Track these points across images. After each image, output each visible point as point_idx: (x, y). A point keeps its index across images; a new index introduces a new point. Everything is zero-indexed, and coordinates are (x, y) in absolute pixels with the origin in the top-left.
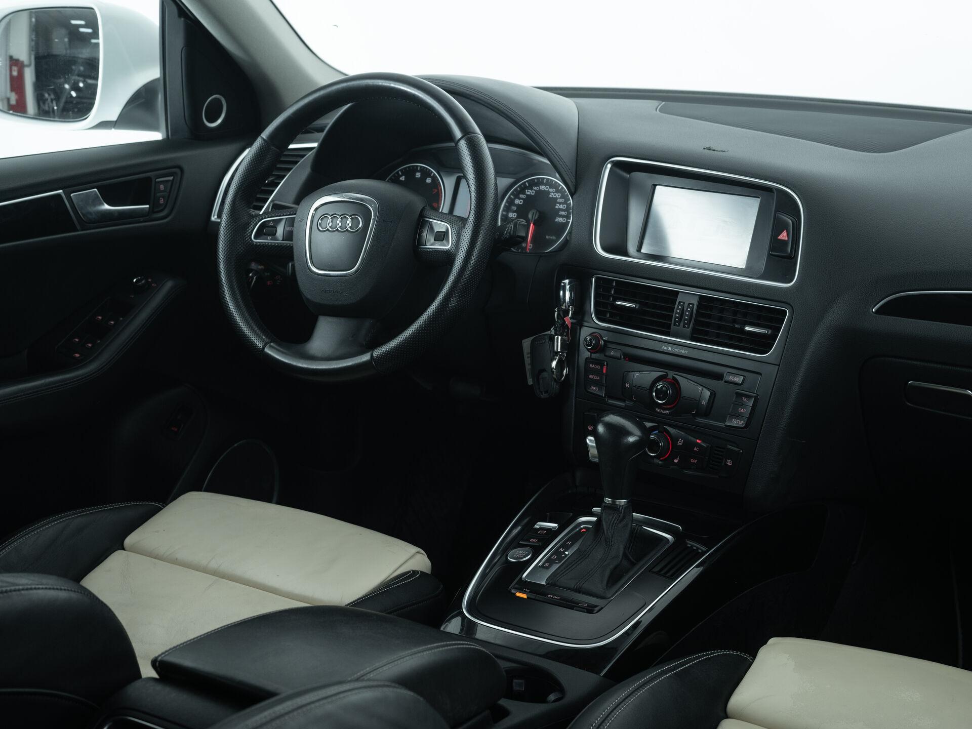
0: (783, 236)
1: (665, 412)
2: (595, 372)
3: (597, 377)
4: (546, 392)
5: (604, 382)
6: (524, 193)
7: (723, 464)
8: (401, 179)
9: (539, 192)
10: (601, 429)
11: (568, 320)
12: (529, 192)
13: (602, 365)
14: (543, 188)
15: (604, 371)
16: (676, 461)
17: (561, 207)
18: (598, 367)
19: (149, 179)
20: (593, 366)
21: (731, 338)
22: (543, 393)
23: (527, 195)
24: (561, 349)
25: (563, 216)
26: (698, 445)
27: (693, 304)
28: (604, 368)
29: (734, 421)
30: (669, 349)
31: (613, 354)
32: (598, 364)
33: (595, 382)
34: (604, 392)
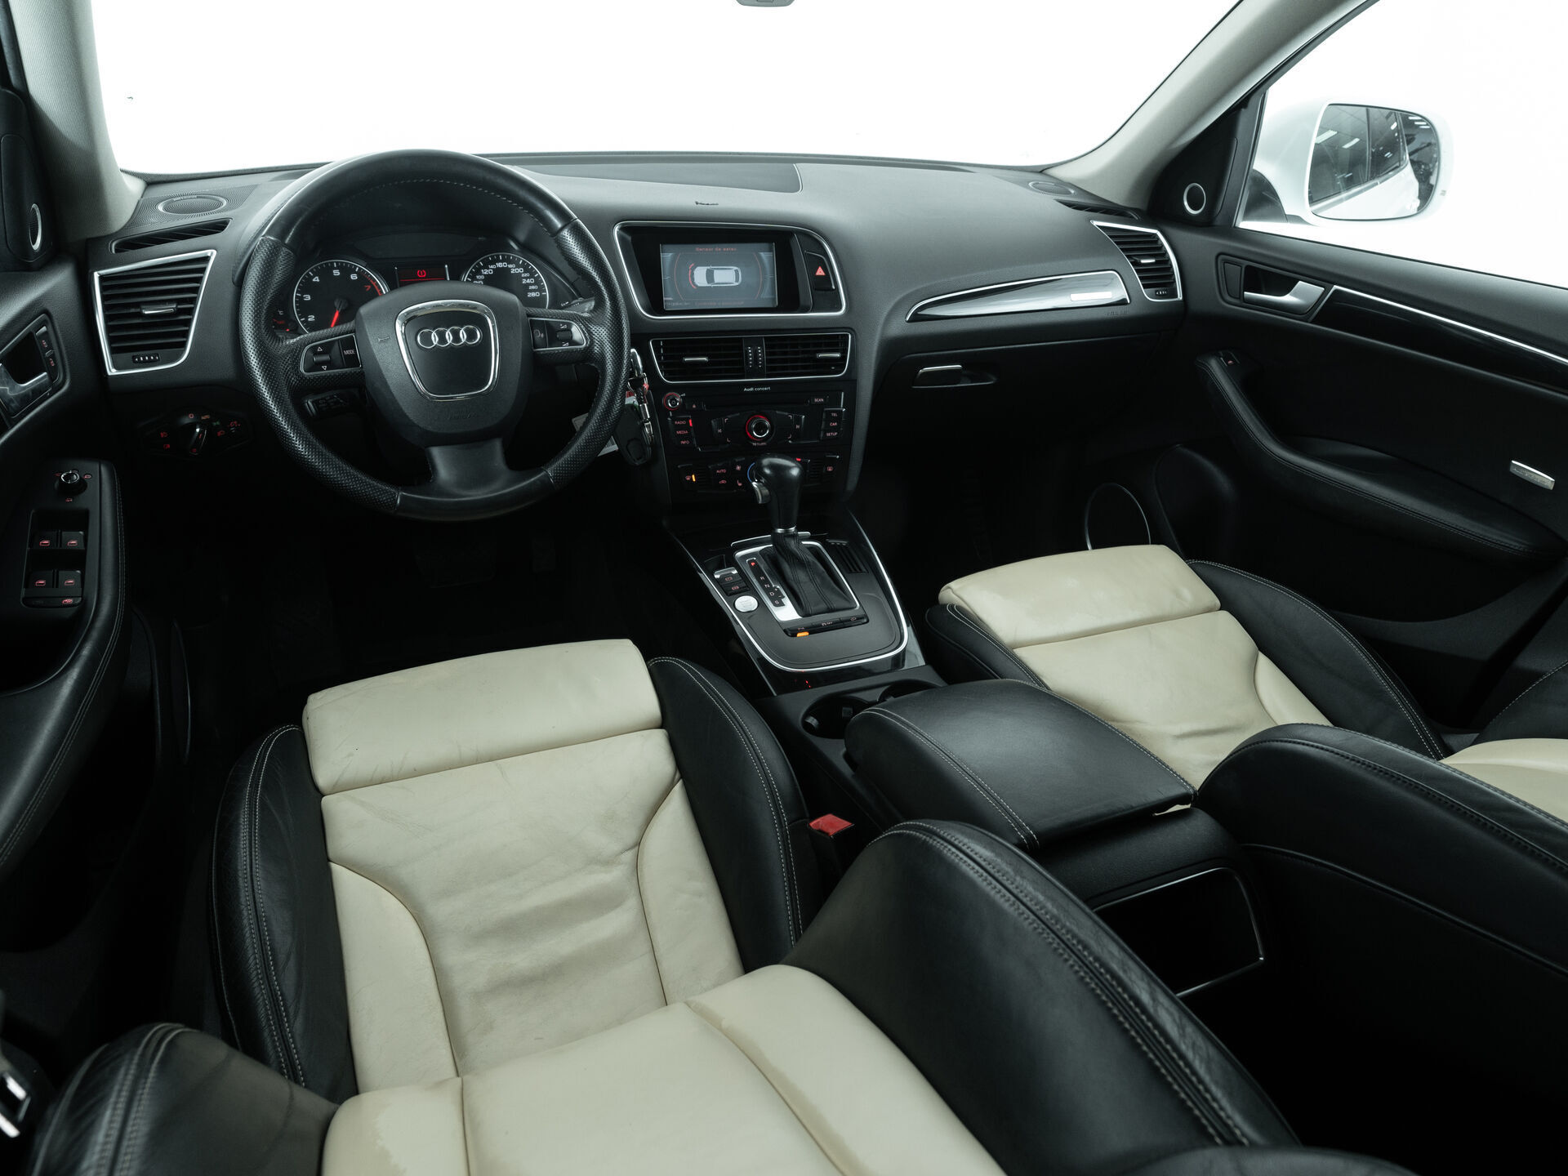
0: (820, 272)
1: (762, 444)
2: (680, 427)
3: (684, 432)
5: (693, 434)
6: (481, 274)
7: (824, 471)
8: (314, 280)
9: (497, 270)
10: (767, 471)
11: (647, 387)
12: (486, 272)
13: (687, 419)
14: (500, 265)
15: (691, 424)
17: (528, 281)
18: (683, 422)
19: (30, 336)
20: (678, 423)
21: (807, 367)
22: (636, 460)
23: (485, 275)
25: (534, 291)
27: (761, 346)
28: (690, 421)
29: (828, 434)
30: (752, 389)
31: (694, 406)
32: (682, 419)
33: (683, 437)
34: (695, 443)
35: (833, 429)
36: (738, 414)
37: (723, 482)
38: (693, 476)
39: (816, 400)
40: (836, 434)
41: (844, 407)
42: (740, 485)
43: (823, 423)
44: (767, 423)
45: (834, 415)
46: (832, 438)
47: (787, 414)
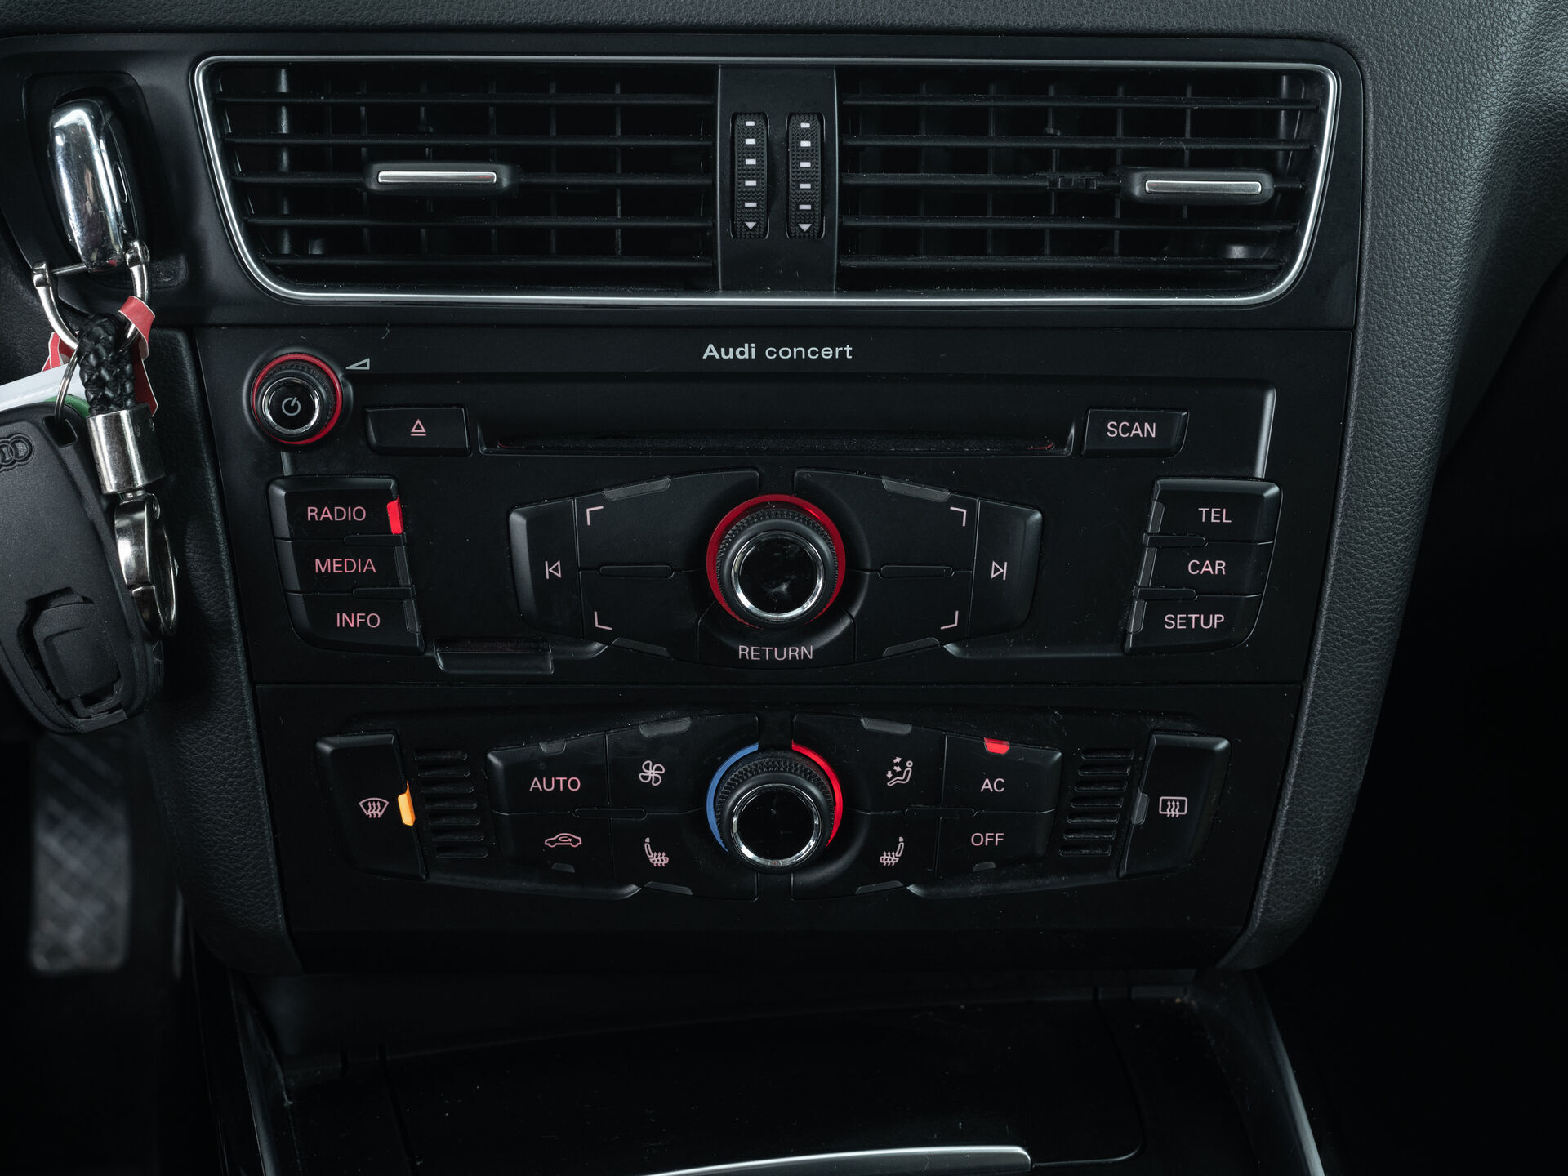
1: (793, 652)
3: (357, 565)
4: (90, 700)
5: (405, 578)
7: (1138, 817)
11: (137, 315)
13: (375, 500)
15: (396, 526)
16: (889, 859)
18: (353, 514)
20: (326, 514)
21: (1067, 243)
22: (77, 704)
24: (148, 471)
26: (995, 766)
27: (818, 115)
28: (393, 508)
29: (1175, 622)
30: (747, 352)
31: (418, 430)
32: (348, 498)
33: (350, 593)
34: (414, 626)
35: (1207, 595)
36: (663, 484)
37: (564, 839)
38: (404, 801)
39: (1114, 430)
40: (1217, 620)
41: (1270, 477)
42: (659, 860)
43: (1149, 557)
44: (820, 547)
45: (1215, 515)
46: (1194, 644)
47: (942, 495)
